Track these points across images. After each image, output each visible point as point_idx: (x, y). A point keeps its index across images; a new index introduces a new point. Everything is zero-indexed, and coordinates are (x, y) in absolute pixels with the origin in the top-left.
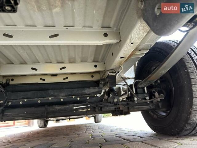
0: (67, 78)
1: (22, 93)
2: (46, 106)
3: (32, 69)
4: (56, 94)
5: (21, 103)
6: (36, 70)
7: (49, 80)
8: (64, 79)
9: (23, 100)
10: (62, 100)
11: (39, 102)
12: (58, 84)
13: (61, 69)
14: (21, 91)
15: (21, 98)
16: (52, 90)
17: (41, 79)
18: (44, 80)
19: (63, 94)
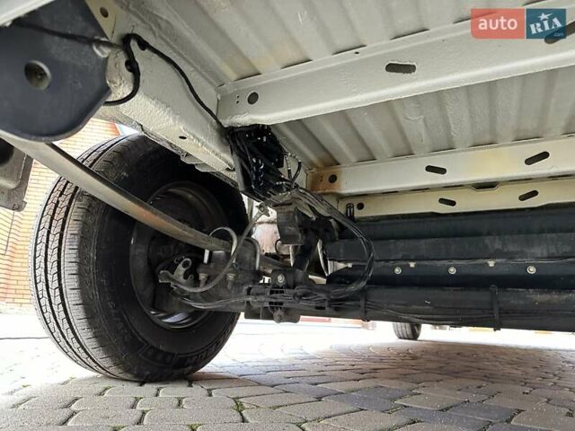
0: (534, 193)
1: (401, 244)
2: (494, 288)
3: (430, 169)
4: (512, 248)
5: (398, 271)
6: (442, 171)
7: (469, 203)
8: (523, 198)
9: (403, 263)
10: (532, 270)
11: (452, 271)
12: (508, 214)
13: (530, 161)
14: (397, 238)
15: (400, 256)
16: (489, 234)
17: (442, 201)
18: (452, 203)
19: (538, 251)
